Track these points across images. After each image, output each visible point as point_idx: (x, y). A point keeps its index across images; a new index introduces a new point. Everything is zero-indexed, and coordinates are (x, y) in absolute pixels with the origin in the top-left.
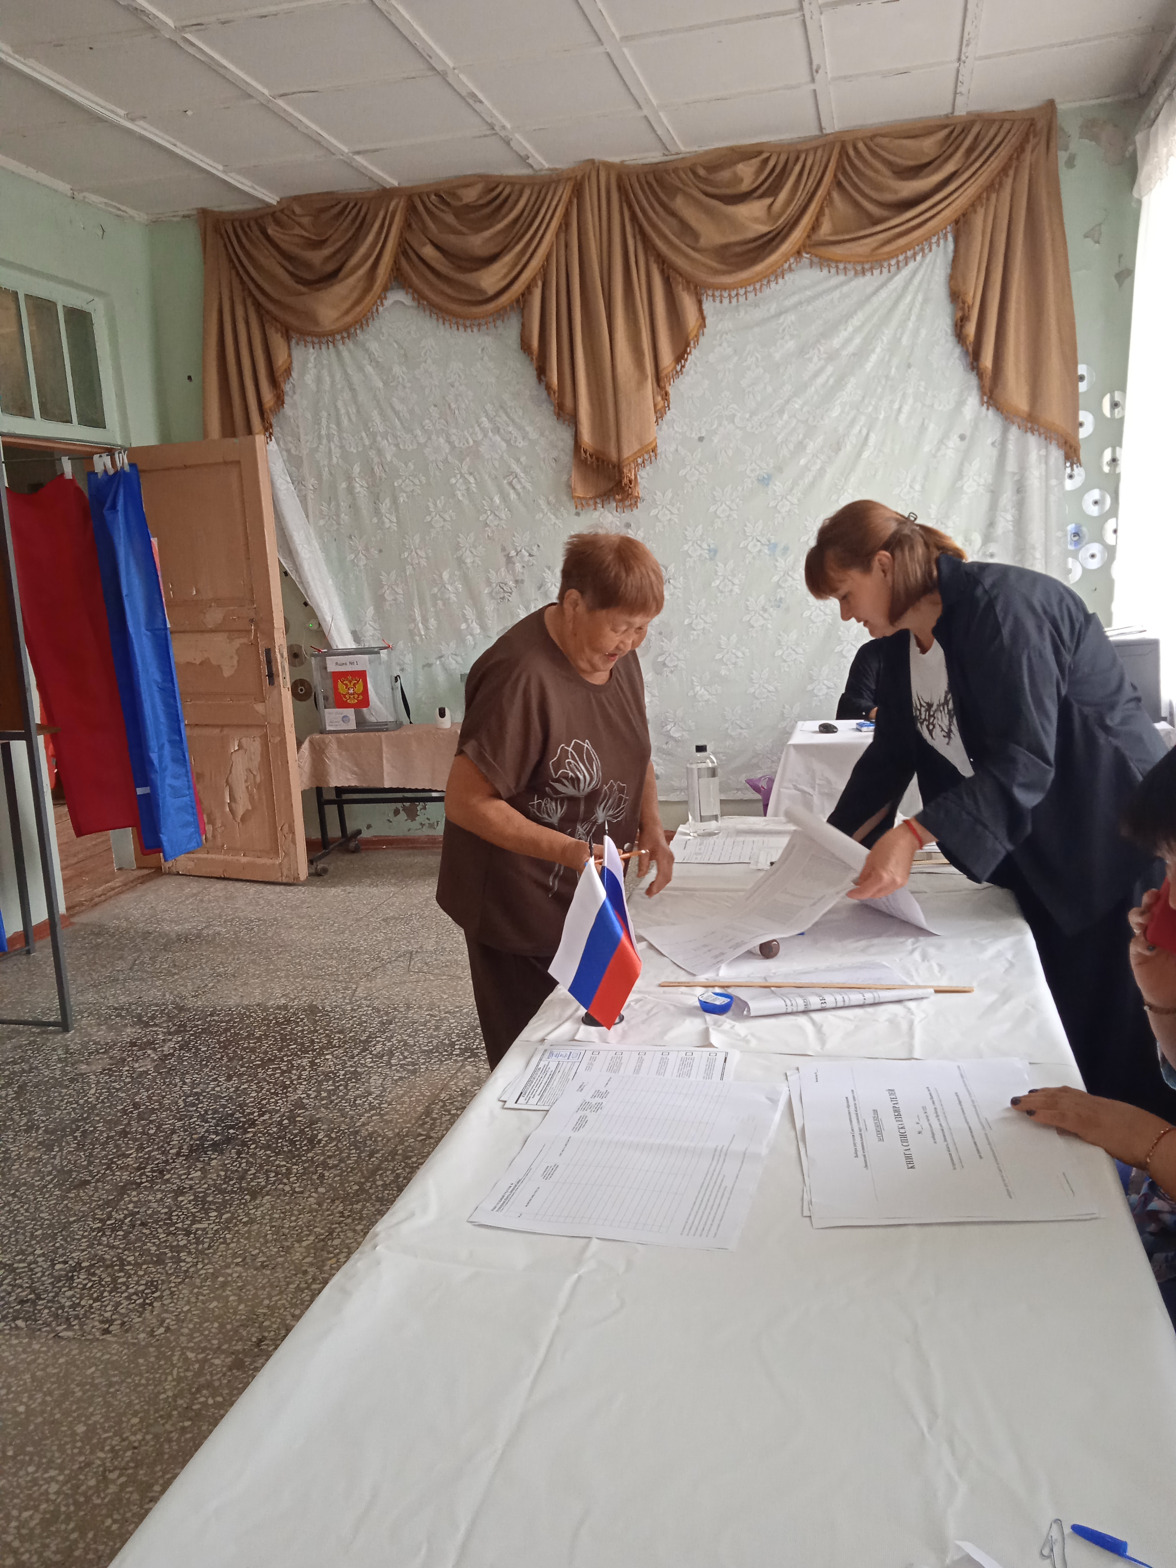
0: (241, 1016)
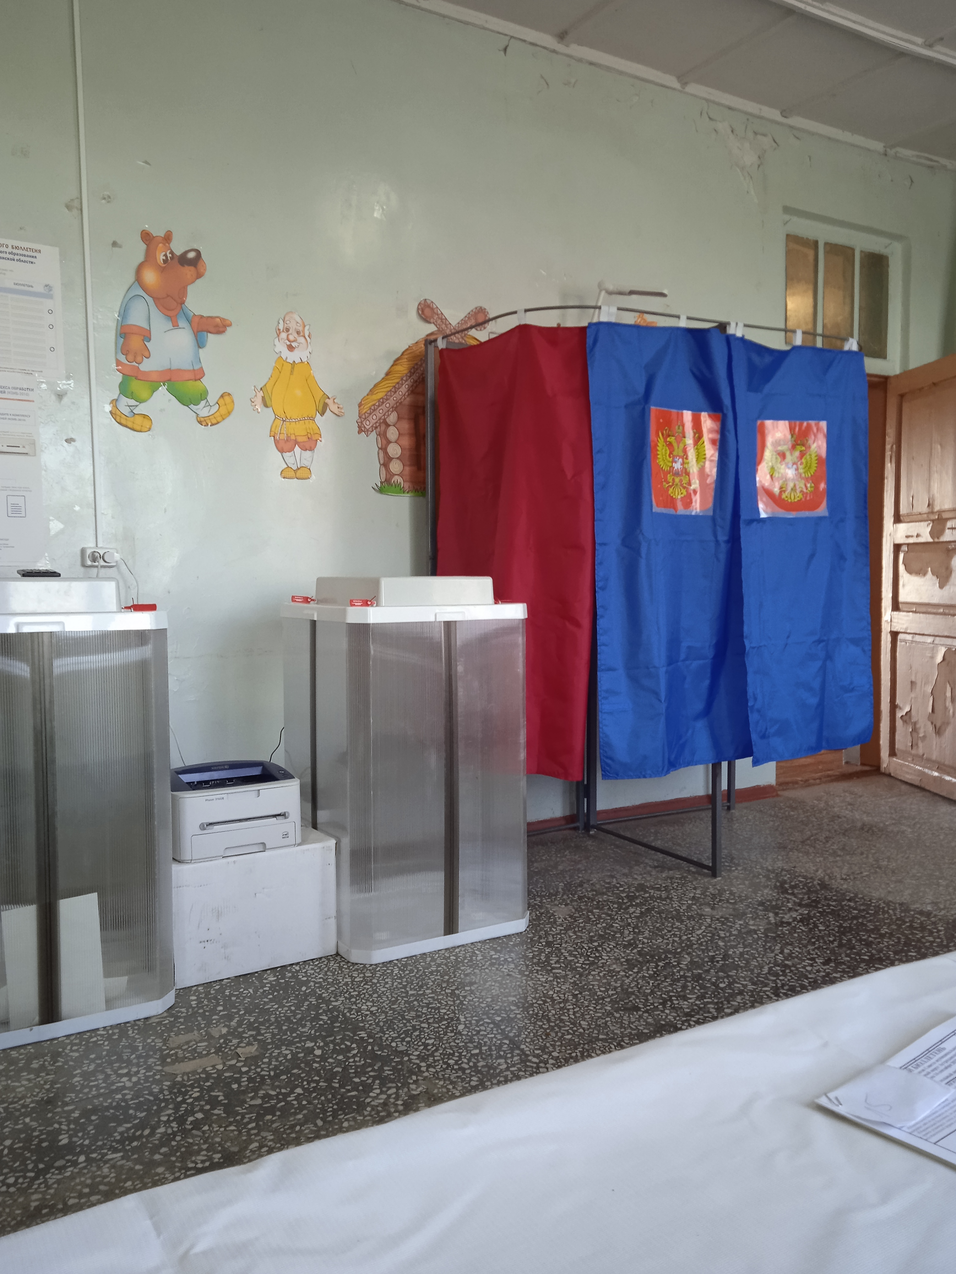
0: (878, 909)
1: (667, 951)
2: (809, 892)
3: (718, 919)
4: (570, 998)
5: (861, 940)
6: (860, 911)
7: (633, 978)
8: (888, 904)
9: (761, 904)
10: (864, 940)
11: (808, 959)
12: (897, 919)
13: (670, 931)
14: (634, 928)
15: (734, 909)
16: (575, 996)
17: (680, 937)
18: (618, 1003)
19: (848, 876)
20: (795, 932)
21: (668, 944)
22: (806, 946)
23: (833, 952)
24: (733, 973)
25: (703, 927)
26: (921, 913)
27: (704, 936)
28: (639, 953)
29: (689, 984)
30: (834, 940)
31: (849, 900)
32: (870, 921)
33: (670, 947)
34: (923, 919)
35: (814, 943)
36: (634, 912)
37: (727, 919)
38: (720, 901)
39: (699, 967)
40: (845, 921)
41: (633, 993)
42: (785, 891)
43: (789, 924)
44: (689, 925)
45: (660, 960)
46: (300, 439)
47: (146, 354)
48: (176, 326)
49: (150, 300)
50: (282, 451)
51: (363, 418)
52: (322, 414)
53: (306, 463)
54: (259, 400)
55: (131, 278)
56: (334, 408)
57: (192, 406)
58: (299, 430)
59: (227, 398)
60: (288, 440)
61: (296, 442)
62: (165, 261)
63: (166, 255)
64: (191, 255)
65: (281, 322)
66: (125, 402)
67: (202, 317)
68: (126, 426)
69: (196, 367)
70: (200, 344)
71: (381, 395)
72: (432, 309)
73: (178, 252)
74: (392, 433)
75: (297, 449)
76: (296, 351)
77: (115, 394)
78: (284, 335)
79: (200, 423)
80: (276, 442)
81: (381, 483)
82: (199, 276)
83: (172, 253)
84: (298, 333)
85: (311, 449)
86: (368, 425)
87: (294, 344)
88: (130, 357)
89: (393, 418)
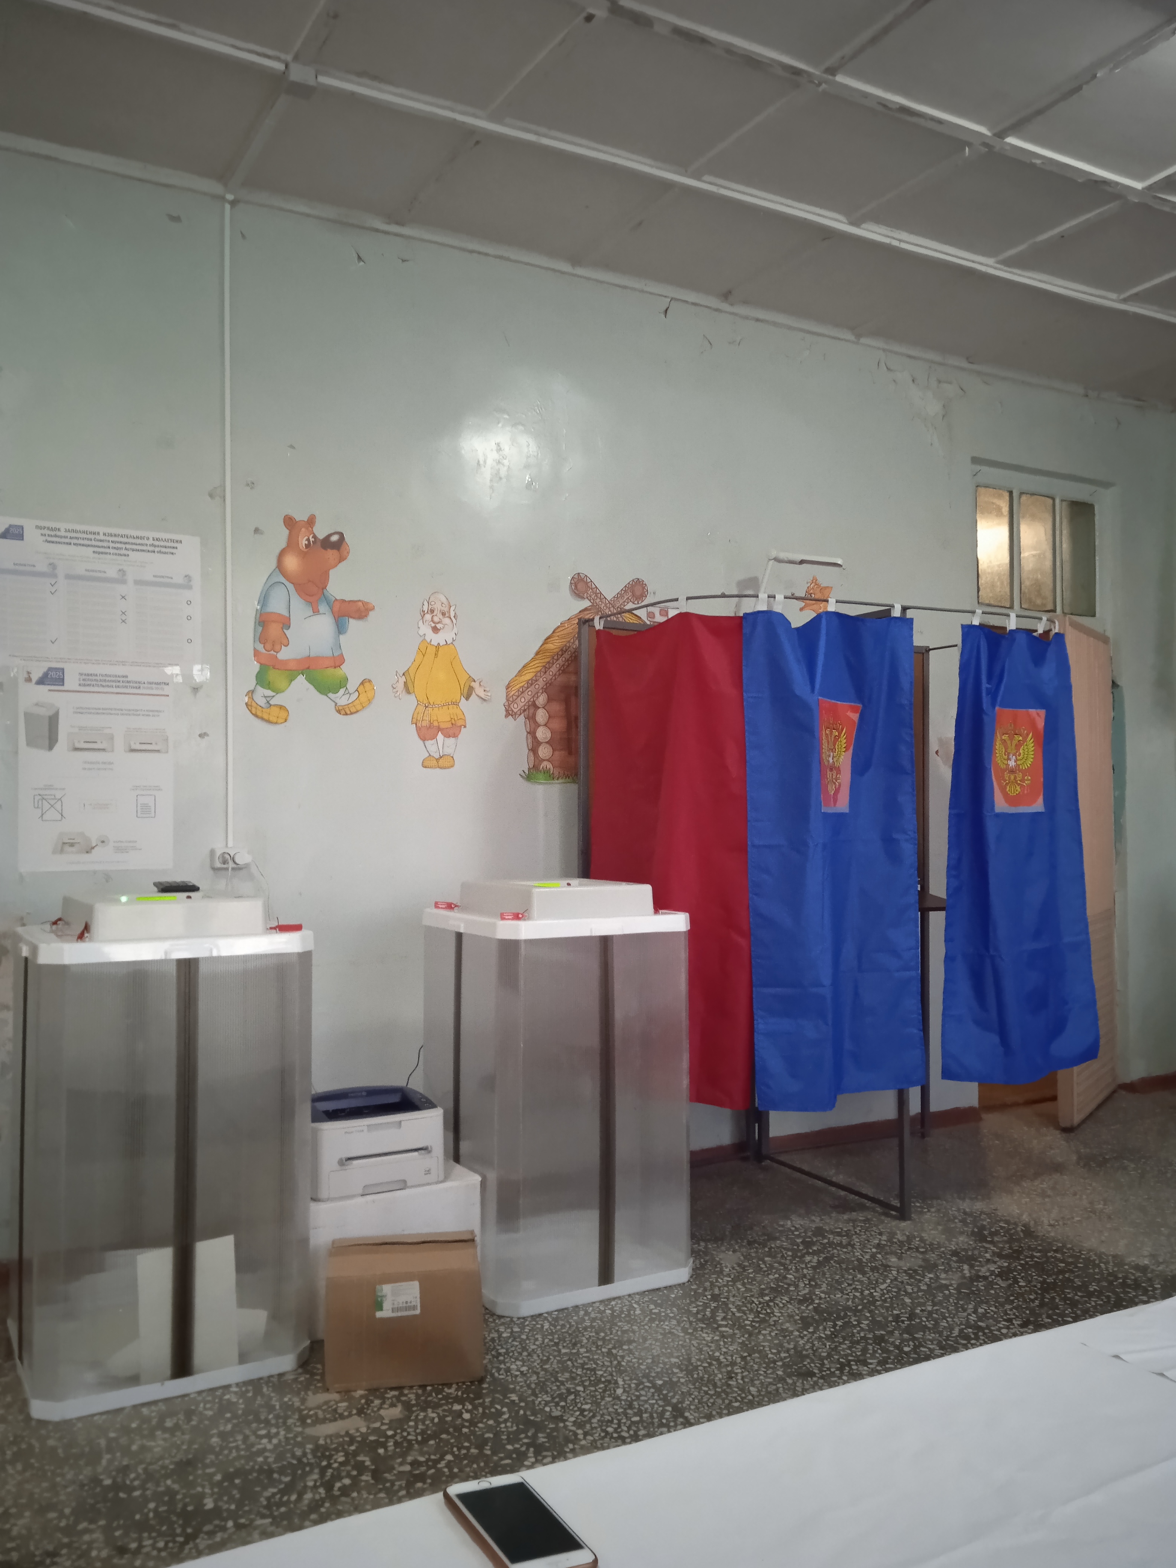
0: (1088, 1261)
1: (848, 1308)
2: (1011, 1241)
3: (905, 1272)
4: (739, 1360)
5: (1065, 1299)
6: (1068, 1264)
7: (808, 1340)
8: (1100, 1256)
9: (955, 1253)
10: (1069, 1299)
11: (1005, 1320)
12: (1110, 1274)
13: (849, 1285)
14: (810, 1280)
15: (924, 1260)
16: (743, 1358)
17: (862, 1293)
18: (790, 1367)
19: (1057, 1221)
20: (992, 1288)
21: (848, 1300)
22: (1002, 1305)
23: (1032, 1311)
24: (919, 1335)
25: (889, 1281)
26: (1137, 1267)
27: (888, 1292)
28: (816, 1310)
29: (870, 1347)
30: (1036, 1299)
31: (1056, 1251)
32: (1077, 1276)
33: (850, 1303)
34: (1138, 1274)
35: (1012, 1302)
36: (810, 1261)
37: (915, 1271)
38: (909, 1249)
39: (881, 1326)
40: (1049, 1276)
41: (807, 1356)
42: (983, 1239)
43: (985, 1278)
44: (872, 1278)
45: (839, 1318)
46: (443, 726)
47: (285, 642)
48: (316, 612)
49: (291, 587)
50: (424, 739)
51: (510, 701)
52: (467, 699)
53: (448, 751)
54: (401, 685)
55: (274, 564)
56: (479, 691)
57: (330, 695)
58: (442, 716)
59: (367, 685)
60: (430, 726)
61: (439, 729)
62: (307, 546)
63: (308, 540)
64: (335, 538)
65: (426, 603)
66: (261, 692)
67: (343, 601)
68: (262, 719)
69: (336, 654)
70: (341, 629)
71: (528, 677)
72: (587, 583)
73: (321, 536)
74: (541, 716)
75: (440, 736)
76: (441, 633)
77: (252, 683)
78: (428, 617)
79: (339, 712)
80: (419, 730)
81: (529, 769)
82: (342, 559)
83: (315, 537)
84: (443, 614)
85: (455, 736)
86: (515, 708)
87: (439, 626)
88: (269, 646)
89: (542, 700)
